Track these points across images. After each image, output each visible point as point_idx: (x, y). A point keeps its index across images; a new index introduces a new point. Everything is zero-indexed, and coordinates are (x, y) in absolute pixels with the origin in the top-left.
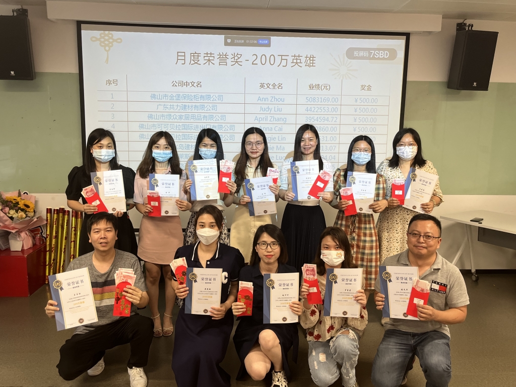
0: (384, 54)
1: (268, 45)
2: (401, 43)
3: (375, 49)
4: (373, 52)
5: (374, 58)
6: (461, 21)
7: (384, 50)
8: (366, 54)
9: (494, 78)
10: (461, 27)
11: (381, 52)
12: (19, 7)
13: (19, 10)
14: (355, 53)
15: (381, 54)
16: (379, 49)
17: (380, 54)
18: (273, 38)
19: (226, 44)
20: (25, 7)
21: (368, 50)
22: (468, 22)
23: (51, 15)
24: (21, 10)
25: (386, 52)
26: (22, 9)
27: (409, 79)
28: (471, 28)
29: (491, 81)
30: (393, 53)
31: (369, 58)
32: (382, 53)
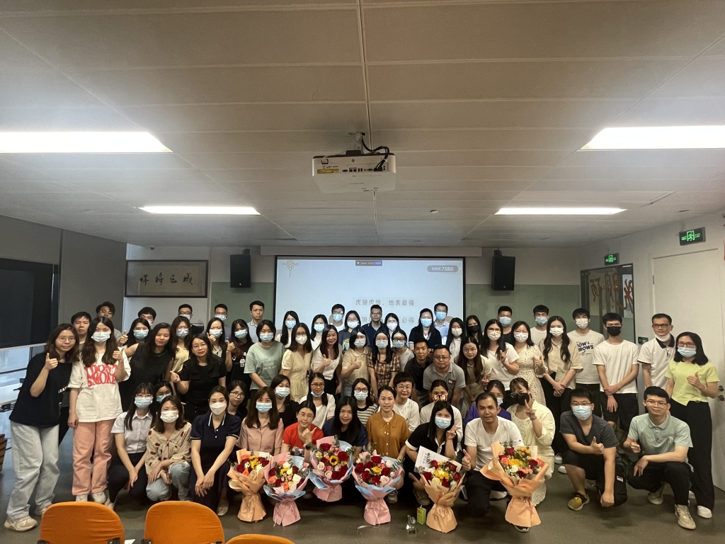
0: (450, 269)
1: (381, 265)
2: (459, 263)
3: (444, 266)
5: (444, 271)
6: (497, 249)
7: (450, 266)
8: (439, 269)
10: (496, 253)
14: (433, 269)
15: (448, 269)
16: (447, 266)
18: (383, 261)
19: (357, 265)
20: (248, 248)
21: (441, 266)
22: (500, 250)
23: (263, 253)
24: (246, 249)
27: (467, 283)
28: (501, 254)
29: (515, 283)
30: (456, 269)
31: (441, 271)
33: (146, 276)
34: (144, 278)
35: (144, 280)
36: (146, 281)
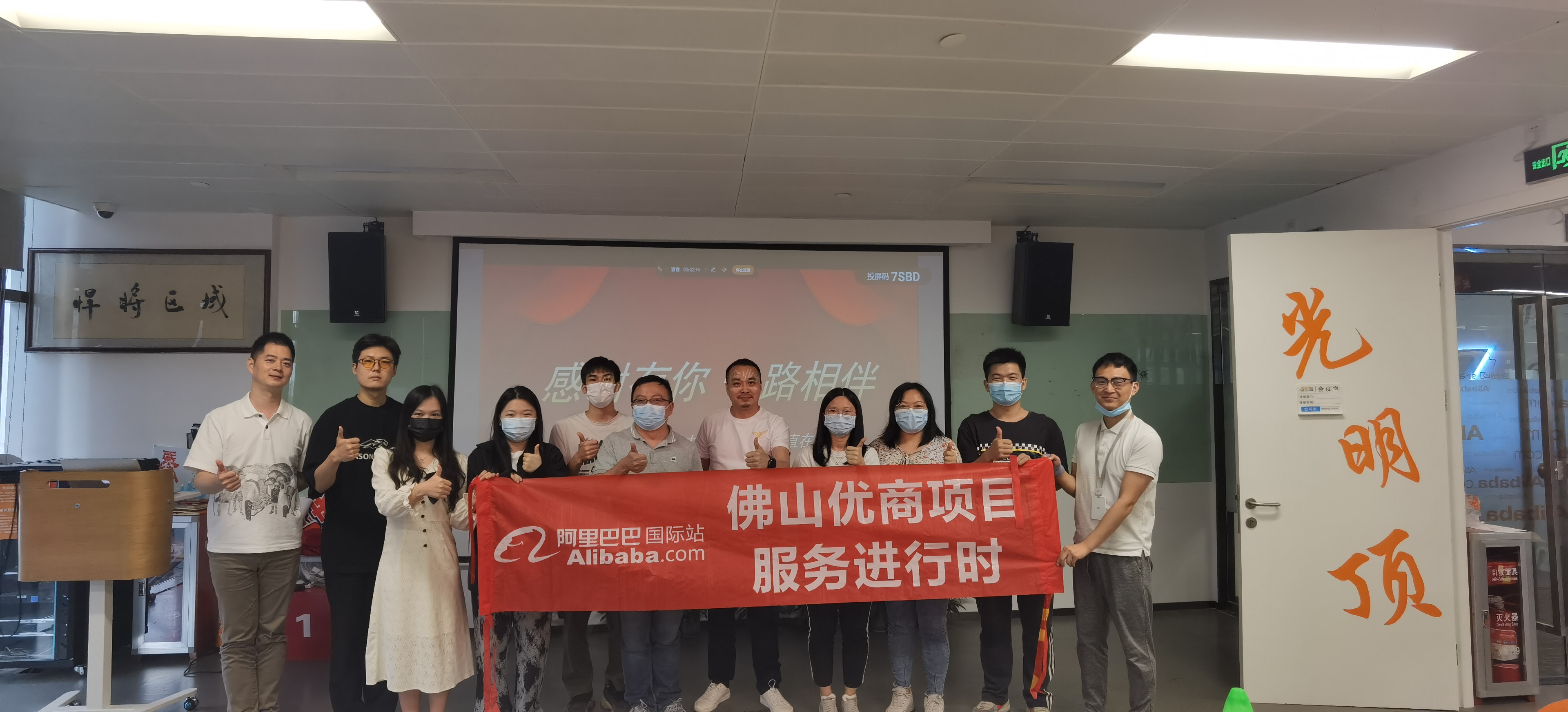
0: (912, 276)
2: (936, 260)
3: (898, 270)
4: (896, 273)
5: (897, 283)
6: (1022, 228)
7: (911, 270)
8: (885, 276)
9: (1074, 310)
10: (1023, 237)
11: (907, 273)
12: (372, 219)
13: (372, 223)
15: (909, 277)
16: (905, 270)
17: (907, 276)
20: (380, 220)
22: (1032, 229)
23: (416, 231)
24: (374, 223)
25: (914, 273)
26: (376, 222)
27: (952, 311)
28: (1036, 239)
29: (1070, 313)
30: (926, 276)
32: (909, 275)
33: (91, 293)
34: (84, 299)
35: (85, 304)
36: (91, 306)
